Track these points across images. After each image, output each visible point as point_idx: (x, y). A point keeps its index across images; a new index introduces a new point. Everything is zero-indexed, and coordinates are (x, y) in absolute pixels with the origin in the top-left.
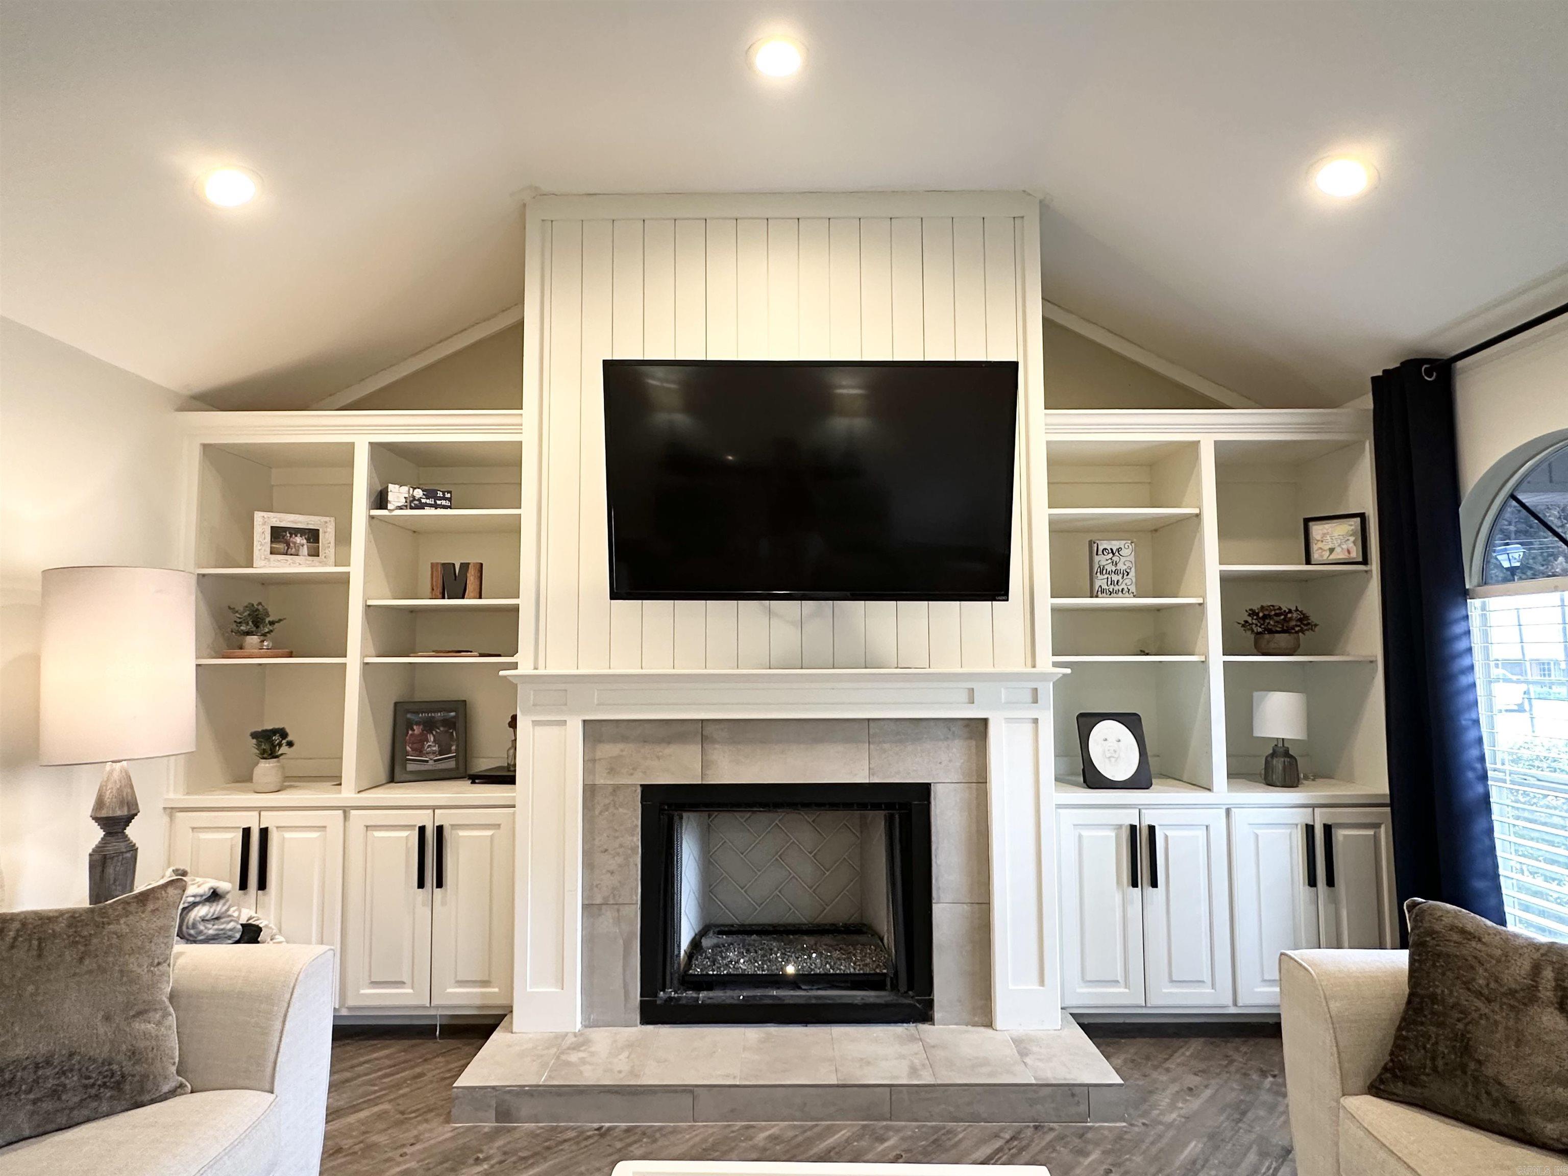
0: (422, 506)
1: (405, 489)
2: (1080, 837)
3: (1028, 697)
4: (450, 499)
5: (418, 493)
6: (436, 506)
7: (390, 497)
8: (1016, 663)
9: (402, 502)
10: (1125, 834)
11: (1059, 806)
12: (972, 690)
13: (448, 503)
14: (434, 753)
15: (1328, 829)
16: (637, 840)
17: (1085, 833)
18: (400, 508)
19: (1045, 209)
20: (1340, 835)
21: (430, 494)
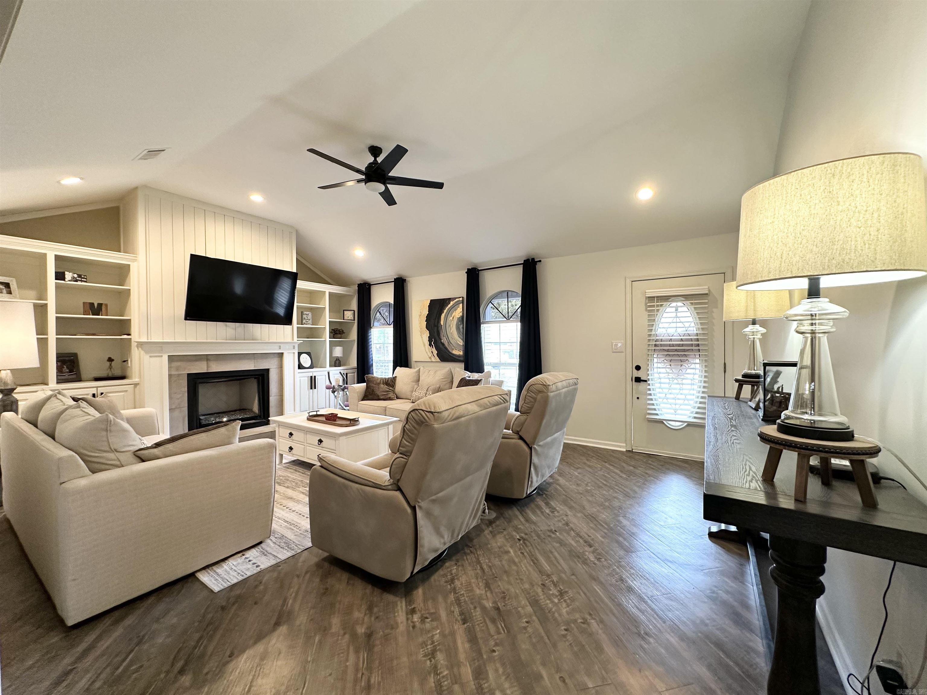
0: (76, 281)
1: (71, 274)
2: (300, 380)
3: (292, 347)
4: (86, 279)
5: (76, 276)
6: (82, 281)
7: (66, 276)
8: (290, 340)
9: (70, 279)
10: (310, 378)
11: (299, 373)
12: (280, 346)
13: (85, 280)
14: (67, 372)
15: (347, 374)
16: (186, 389)
17: (302, 379)
18: (69, 281)
19: (297, 232)
20: (348, 375)
21: (80, 276)
